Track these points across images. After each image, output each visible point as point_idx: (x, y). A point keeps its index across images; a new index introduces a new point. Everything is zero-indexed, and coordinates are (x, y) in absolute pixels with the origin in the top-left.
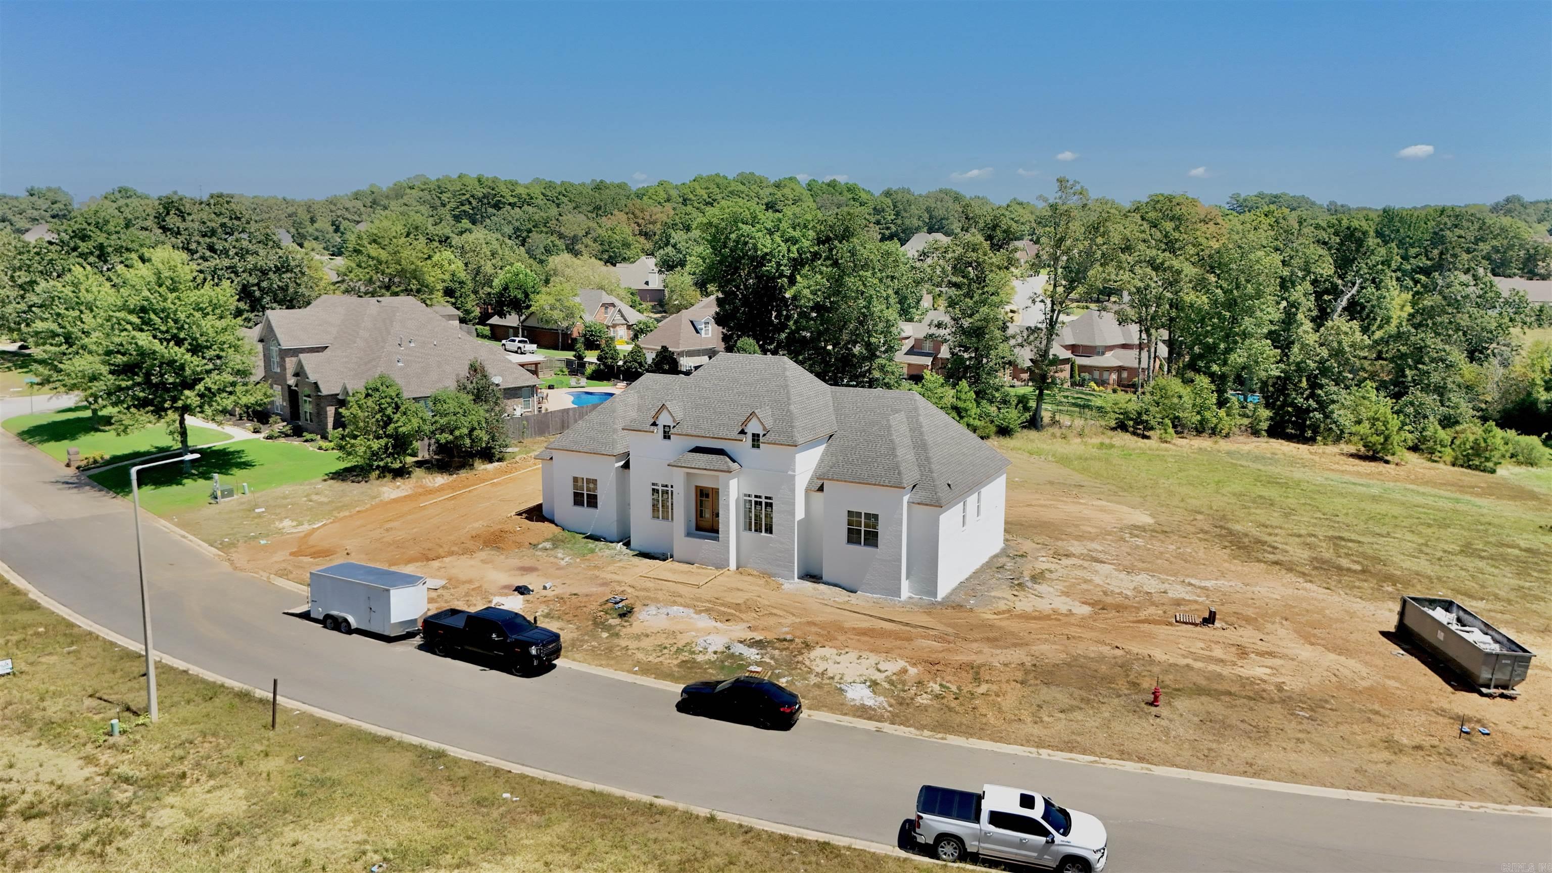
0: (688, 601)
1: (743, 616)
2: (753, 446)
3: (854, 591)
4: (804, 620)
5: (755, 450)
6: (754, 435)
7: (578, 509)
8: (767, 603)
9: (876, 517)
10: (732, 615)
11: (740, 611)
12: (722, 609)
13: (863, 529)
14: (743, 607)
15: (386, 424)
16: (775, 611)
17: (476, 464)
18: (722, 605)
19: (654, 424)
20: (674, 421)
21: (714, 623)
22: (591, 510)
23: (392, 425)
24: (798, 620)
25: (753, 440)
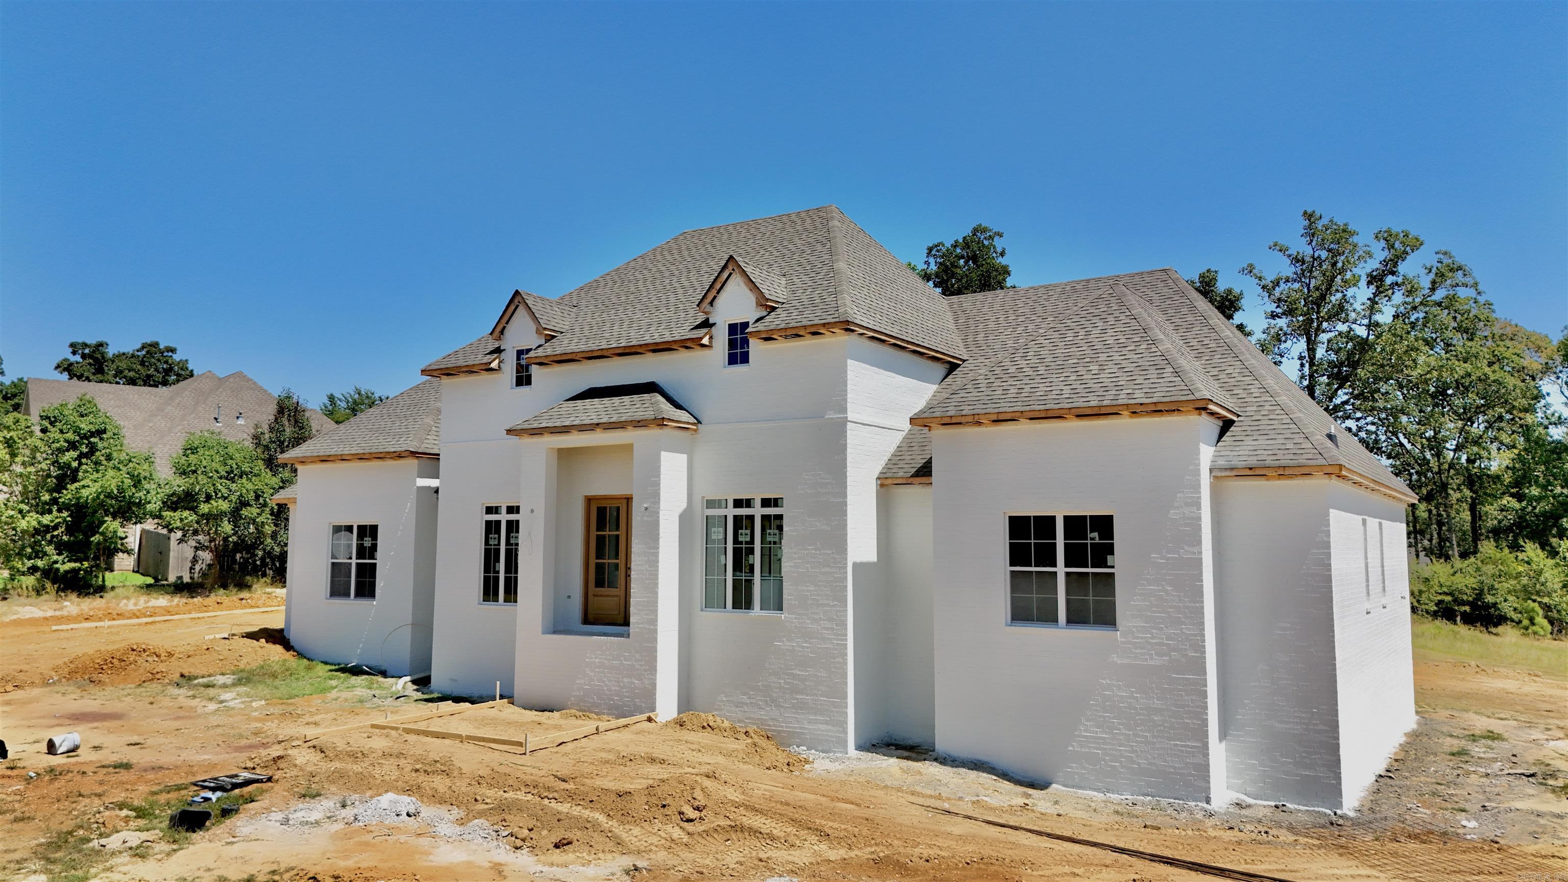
0: (462, 786)
1: (633, 834)
2: (733, 360)
3: (1038, 784)
4: (863, 853)
5: (739, 369)
6: (733, 328)
7: (339, 602)
8: (733, 795)
9: (1104, 524)
10: (587, 826)
11: (626, 816)
12: (564, 808)
13: (1061, 569)
14: (639, 804)
15: (60, 486)
16: (757, 822)
17: (255, 586)
18: (571, 796)
19: (498, 351)
20: (540, 330)
21: (503, 854)
22: (364, 603)
23: (72, 487)
24: (836, 854)
25: (732, 344)
